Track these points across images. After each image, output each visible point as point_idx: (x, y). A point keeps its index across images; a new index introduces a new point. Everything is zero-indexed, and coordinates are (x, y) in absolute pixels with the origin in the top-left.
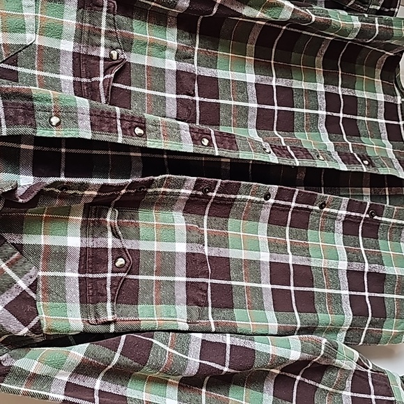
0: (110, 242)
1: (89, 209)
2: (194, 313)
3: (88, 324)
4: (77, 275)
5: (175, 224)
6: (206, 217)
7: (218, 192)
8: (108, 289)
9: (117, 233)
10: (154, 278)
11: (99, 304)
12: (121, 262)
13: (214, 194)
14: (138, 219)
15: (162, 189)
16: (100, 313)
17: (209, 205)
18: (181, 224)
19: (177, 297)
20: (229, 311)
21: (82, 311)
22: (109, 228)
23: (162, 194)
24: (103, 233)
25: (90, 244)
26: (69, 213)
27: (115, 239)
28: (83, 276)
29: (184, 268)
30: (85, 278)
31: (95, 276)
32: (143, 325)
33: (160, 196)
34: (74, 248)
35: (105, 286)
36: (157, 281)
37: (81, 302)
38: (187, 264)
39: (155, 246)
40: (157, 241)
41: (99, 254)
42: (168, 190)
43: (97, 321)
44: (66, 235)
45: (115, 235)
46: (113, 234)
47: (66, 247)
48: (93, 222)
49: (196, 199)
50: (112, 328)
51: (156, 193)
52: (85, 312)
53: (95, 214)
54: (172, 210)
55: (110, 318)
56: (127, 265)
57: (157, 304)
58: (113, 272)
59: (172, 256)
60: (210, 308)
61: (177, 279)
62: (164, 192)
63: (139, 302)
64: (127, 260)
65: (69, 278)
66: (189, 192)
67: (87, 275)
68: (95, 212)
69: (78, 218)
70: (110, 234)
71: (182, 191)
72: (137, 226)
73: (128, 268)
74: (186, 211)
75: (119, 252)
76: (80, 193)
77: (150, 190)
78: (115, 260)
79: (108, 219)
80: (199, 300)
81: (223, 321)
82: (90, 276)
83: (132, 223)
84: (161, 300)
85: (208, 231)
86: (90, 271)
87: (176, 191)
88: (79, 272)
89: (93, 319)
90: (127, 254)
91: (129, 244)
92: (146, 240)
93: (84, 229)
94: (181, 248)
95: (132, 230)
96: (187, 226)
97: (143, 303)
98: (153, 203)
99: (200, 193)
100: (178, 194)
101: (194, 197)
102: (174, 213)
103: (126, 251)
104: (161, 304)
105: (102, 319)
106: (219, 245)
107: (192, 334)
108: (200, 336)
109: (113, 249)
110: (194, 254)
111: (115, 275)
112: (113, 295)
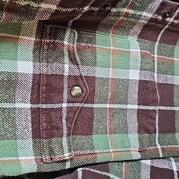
0: (67, 68)
1: (44, 28)
2: (145, 141)
3: (42, 163)
4: (29, 106)
5: (131, 50)
6: (157, 43)
7: (175, 19)
8: (64, 121)
9: (75, 59)
10: (108, 106)
11: (54, 140)
12: (77, 90)
13: (172, 20)
14: (95, 43)
15: (125, 10)
16: (56, 150)
17: (162, 32)
18: (136, 50)
19: (130, 125)
20: (171, 136)
21: (34, 147)
22: (66, 53)
23: (124, 16)
24: (59, 58)
25: (44, 71)
26: (19, 32)
27: (73, 66)
28: (35, 106)
29: (136, 96)
30: (39, 109)
31: (49, 106)
32: (100, 159)
33: (121, 18)
34: (26, 75)
35: (61, 118)
36: (111, 109)
37: (34, 137)
38: (139, 91)
39: (111, 73)
40: (113, 67)
41: (53, 82)
42: (131, 12)
43: (51, 159)
44: (16, 59)
45: (73, 60)
46: (71, 59)
47: (16, 74)
48: (48, 44)
49: (154, 23)
50: (68, 165)
51: (118, 14)
52: (38, 149)
53: (50, 35)
54: (128, 34)
55: (67, 155)
56: (84, 95)
57: (111, 133)
58: (68, 102)
59: (126, 83)
60: (157, 134)
61: (129, 106)
62: (126, 13)
63: (94, 132)
64: (84, 89)
65: (20, 109)
66: (150, 15)
67: (40, 106)
68: (51, 32)
69: (30, 39)
70: (67, 59)
71: (144, 14)
72: (94, 50)
73: (84, 97)
74: (141, 36)
75: (75, 80)
76: (35, 5)
77: (114, 10)
78: (71, 89)
79: (66, 43)
80: (149, 128)
81: (169, 146)
82: (44, 106)
83: (89, 47)
84: (115, 129)
85: (158, 58)
86: (44, 101)
87: (138, 13)
88: (32, 102)
89: (48, 157)
90: (84, 83)
91: (85, 71)
92: (102, 66)
93: (37, 52)
94: (135, 75)
95: (88, 55)
96: (141, 52)
97: (97, 133)
98: (111, 26)
99: (160, 18)
100: (139, 17)
101: (153, 21)
102: (129, 37)
103: (83, 79)
104: (115, 133)
105: (57, 158)
106: (166, 73)
107: (142, 161)
108: (148, 162)
109: (69, 76)
110: (146, 82)
111: (71, 105)
112: (69, 128)
